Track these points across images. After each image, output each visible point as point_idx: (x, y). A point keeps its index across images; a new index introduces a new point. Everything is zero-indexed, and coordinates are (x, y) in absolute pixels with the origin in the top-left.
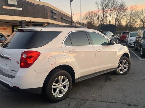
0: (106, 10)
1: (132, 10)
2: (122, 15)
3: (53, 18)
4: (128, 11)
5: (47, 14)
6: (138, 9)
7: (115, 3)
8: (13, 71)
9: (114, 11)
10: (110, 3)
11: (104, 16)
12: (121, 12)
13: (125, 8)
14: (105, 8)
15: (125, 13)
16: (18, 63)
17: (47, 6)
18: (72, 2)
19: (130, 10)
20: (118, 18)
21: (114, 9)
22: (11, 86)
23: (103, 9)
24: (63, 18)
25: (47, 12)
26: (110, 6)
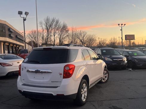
0: (50, 30)
1: (73, 31)
2: (65, 35)
3: (10, 37)
4: (70, 32)
5: (5, 32)
6: (78, 30)
7: (58, 24)
8: (55, 82)
9: (57, 32)
10: (54, 24)
11: (48, 36)
12: (64, 33)
13: (67, 29)
14: (49, 28)
15: (67, 34)
16: (61, 74)
17: (5, 24)
18: (25, 21)
19: (72, 31)
20: (62, 38)
21: (57, 29)
22: (54, 95)
23: (48, 30)
24: (18, 37)
25: (5, 30)
26: (53, 26)
